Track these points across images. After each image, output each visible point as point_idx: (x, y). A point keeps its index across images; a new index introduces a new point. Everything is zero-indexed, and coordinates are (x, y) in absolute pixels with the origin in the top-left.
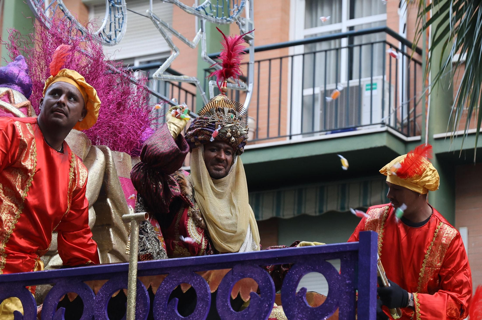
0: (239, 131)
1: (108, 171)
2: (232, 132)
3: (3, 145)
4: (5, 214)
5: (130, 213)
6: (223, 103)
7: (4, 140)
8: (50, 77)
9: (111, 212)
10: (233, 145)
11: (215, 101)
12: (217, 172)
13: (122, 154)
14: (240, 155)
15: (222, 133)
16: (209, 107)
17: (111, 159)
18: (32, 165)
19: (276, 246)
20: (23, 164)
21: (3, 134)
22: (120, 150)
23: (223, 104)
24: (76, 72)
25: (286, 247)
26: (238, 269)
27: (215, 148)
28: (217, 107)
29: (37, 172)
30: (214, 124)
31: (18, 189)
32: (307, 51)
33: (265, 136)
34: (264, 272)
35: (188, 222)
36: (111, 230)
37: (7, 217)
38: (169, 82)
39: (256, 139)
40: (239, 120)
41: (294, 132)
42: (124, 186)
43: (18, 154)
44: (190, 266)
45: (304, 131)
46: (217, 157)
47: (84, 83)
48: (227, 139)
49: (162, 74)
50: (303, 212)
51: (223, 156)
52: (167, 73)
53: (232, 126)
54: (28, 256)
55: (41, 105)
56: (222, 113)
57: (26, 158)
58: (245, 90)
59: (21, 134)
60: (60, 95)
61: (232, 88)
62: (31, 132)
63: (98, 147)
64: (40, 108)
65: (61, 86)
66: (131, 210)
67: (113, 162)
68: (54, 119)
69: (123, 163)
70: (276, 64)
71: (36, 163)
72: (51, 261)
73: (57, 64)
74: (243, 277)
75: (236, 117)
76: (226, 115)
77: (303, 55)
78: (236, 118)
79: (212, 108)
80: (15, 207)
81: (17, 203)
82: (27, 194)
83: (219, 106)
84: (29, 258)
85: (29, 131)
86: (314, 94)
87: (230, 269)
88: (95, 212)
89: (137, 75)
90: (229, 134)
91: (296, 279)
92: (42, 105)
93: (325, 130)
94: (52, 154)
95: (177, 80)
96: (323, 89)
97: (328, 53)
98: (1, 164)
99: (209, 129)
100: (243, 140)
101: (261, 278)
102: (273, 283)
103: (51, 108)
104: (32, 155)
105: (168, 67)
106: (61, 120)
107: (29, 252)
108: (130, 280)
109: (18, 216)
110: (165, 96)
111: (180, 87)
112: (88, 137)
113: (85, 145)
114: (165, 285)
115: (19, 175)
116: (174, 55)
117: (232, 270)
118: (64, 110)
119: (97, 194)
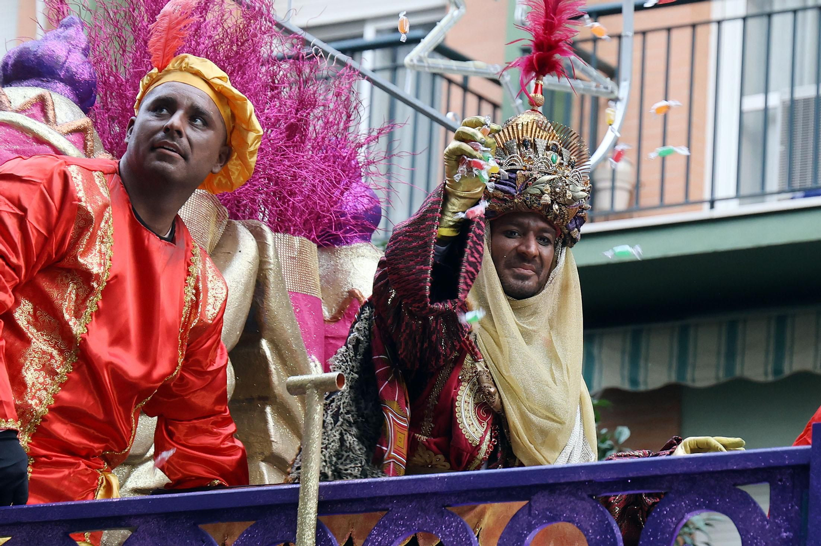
0: (570, 190)
1: (266, 278)
2: (553, 193)
3: (40, 218)
4: (32, 371)
5: (313, 372)
6: (534, 128)
7: (42, 206)
8: (153, 71)
9: (271, 371)
10: (555, 223)
11: (517, 125)
12: (520, 283)
13: (297, 240)
14: (571, 247)
15: (531, 195)
16: (503, 138)
17: (271, 252)
18: (101, 264)
19: (628, 453)
20: (81, 260)
21: (42, 193)
22: (292, 230)
23: (534, 131)
24: (210, 63)
25: (649, 453)
26: (541, 502)
27: (514, 228)
28: (521, 138)
29: (111, 282)
30: (513, 176)
31: (67, 317)
32: (753, 11)
33: (656, 201)
34: (599, 511)
35: (459, 393)
36: (268, 410)
37: (39, 377)
38: (442, 76)
39: (635, 206)
40: (570, 168)
41: (719, 194)
42: (299, 312)
43: (72, 238)
44: (435, 494)
45: (744, 191)
46: (519, 248)
47: (226, 87)
48: (542, 210)
49: (425, 57)
50: (738, 372)
51: (534, 247)
52: (437, 55)
53: (554, 179)
54: (81, 461)
55: (128, 134)
56: (531, 150)
57: (88, 249)
58: (612, 96)
59: (81, 194)
60: (172, 112)
61: (582, 92)
62: (105, 192)
63: (244, 225)
64: (126, 140)
65: (174, 92)
66: (316, 366)
67: (277, 257)
68: (158, 163)
69: (300, 260)
70: (681, 38)
71: (110, 260)
72: (132, 475)
73: (168, 42)
74: (553, 519)
75: (563, 159)
76: (541, 156)
77: (745, 19)
78: (562, 161)
79: (510, 139)
80: (57, 357)
81: (63, 347)
82: (85, 328)
83: (524, 135)
84: (83, 466)
85: (99, 189)
86: (766, 109)
87: (524, 503)
88: (234, 370)
89: (368, 60)
90: (547, 198)
91: (670, 527)
92: (130, 134)
93: (789, 189)
94: (146, 242)
95: (458, 71)
96: (787, 97)
97: (800, 15)
98: (35, 260)
99: (503, 186)
100: (578, 212)
101: (593, 524)
102: (619, 535)
103: (151, 139)
104: (102, 242)
105: (440, 41)
106: (173, 168)
107: (84, 453)
108: (301, 524)
109: (61, 377)
110: (432, 105)
111: (465, 88)
112: (220, 200)
113: (213, 219)
114: (378, 535)
115: (71, 285)
116: (452, 14)
117: (529, 503)
118: (180, 145)
119: (239, 329)
